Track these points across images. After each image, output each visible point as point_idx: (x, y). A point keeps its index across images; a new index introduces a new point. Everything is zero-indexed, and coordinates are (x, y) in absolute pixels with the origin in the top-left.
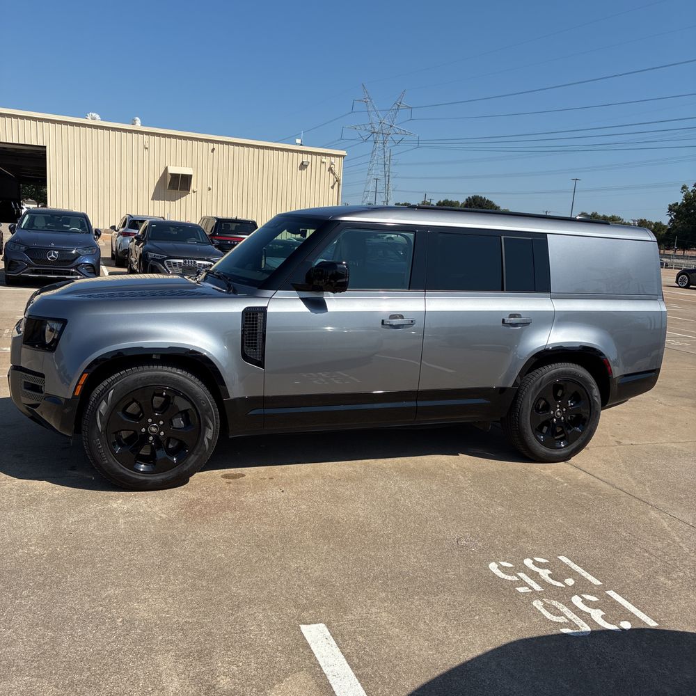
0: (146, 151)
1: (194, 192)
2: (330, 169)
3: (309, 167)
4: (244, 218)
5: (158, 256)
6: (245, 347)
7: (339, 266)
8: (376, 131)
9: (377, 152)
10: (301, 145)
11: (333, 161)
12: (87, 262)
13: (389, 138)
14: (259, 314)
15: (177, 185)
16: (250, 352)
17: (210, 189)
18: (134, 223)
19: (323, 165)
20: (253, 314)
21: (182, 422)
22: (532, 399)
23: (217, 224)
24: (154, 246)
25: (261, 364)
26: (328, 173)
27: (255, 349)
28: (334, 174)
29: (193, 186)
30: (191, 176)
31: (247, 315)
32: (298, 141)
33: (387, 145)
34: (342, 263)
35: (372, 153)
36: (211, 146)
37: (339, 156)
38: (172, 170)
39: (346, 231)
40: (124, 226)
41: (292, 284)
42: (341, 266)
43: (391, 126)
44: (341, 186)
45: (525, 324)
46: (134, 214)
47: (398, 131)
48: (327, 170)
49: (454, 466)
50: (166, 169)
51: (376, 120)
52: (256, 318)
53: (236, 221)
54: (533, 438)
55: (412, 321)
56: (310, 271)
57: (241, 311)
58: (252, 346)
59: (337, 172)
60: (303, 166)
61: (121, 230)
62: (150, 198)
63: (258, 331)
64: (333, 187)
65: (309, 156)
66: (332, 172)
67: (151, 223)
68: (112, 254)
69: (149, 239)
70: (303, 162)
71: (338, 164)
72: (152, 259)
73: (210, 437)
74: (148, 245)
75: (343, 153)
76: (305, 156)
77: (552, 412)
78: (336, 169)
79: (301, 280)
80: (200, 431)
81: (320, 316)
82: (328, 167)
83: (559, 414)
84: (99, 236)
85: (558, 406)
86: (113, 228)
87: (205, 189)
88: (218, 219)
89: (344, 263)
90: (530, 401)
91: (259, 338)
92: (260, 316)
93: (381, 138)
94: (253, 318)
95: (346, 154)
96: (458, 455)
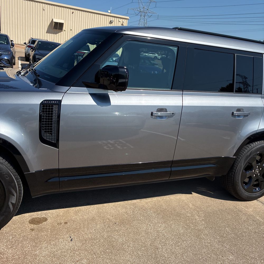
0: (44, 12)
1: (64, 31)
2: (122, 24)
3: (113, 23)
5: (40, 57)
6: (43, 132)
7: (120, 70)
8: (142, 11)
9: (141, 20)
10: (110, 13)
11: (124, 21)
12: (6, 58)
13: (147, 14)
14: (54, 106)
15: (57, 27)
16: (47, 136)
17: (71, 30)
18: (33, 42)
19: (119, 23)
20: (49, 106)
22: (244, 164)
24: (39, 52)
25: (56, 145)
27: (51, 134)
29: (64, 28)
30: (63, 23)
31: (44, 106)
32: (109, 11)
33: (146, 17)
34: (123, 68)
36: (72, 11)
37: (126, 19)
38: (55, 20)
39: (127, 42)
40: (29, 43)
41: (83, 82)
42: (123, 70)
43: (148, 9)
45: (246, 116)
46: (34, 37)
47: (150, 12)
49: (191, 206)
50: (53, 19)
51: (141, 6)
52: (52, 109)
54: (241, 188)
55: (173, 114)
56: (98, 72)
57: (39, 103)
58: (48, 132)
60: (111, 22)
61: (28, 44)
62: (46, 32)
63: (54, 120)
65: (114, 18)
67: (39, 42)
68: (25, 56)
69: (37, 49)
70: (111, 20)
71: (126, 23)
72: (38, 58)
73: (14, 202)
74: (36, 52)
75: (128, 18)
76: (112, 18)
77: (254, 171)
79: (92, 79)
80: (5, 198)
81: (104, 108)
83: (257, 172)
84: (13, 46)
85: (257, 167)
86: (25, 43)
87: (69, 30)
89: (125, 67)
90: (242, 164)
91: (54, 125)
92: (55, 108)
93: (143, 14)
94: (49, 109)
95: (129, 18)
96: (191, 194)
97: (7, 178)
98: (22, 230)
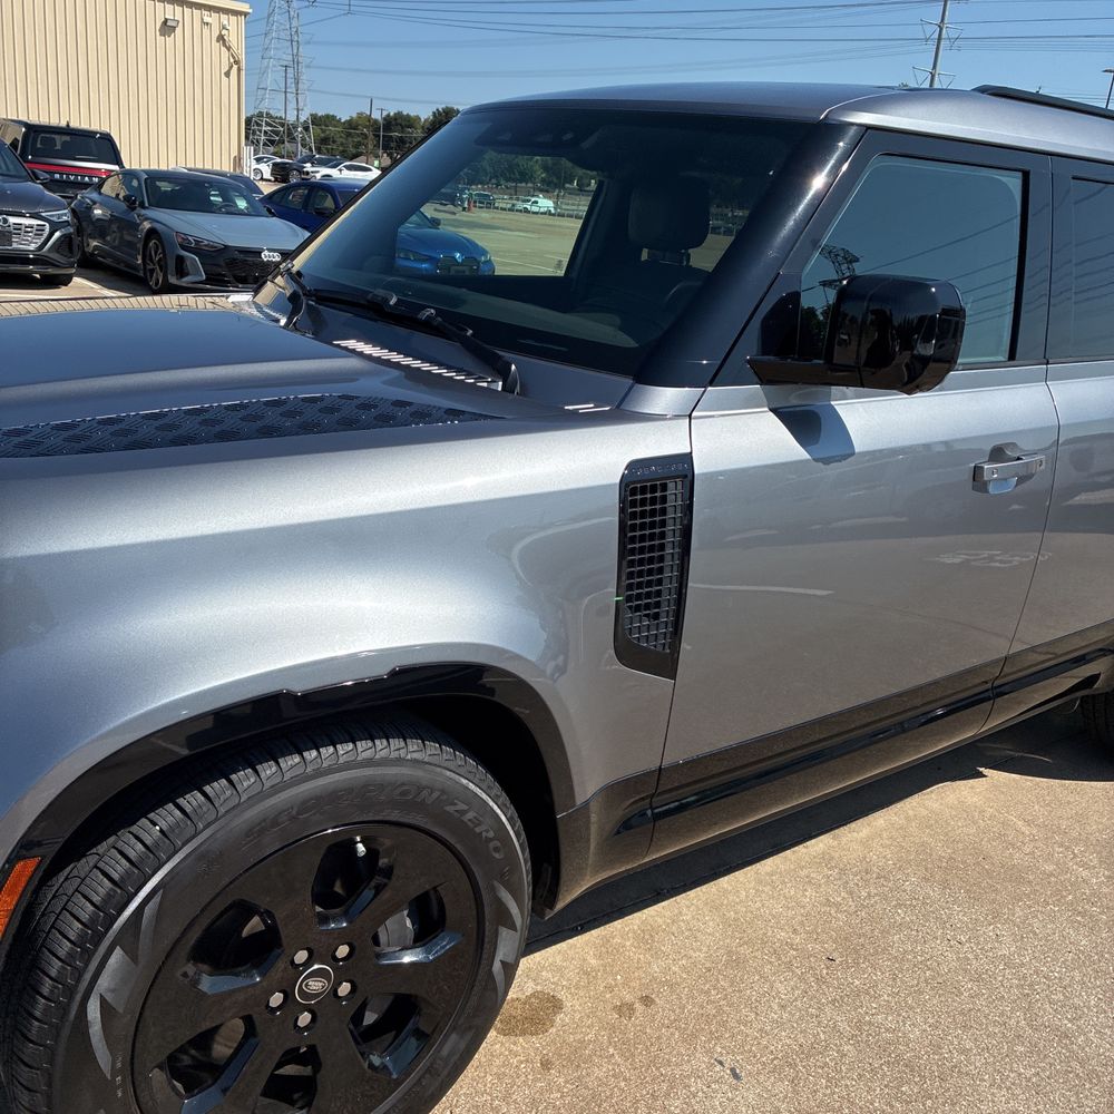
2: (221, 38)
3: (179, 30)
4: (84, 126)
9: (276, 17)
11: (226, 22)
14: (671, 485)
19: (206, 30)
20: (654, 490)
21: (408, 923)
23: (26, 136)
25: (665, 664)
26: (216, 45)
27: (656, 616)
28: (229, 49)
31: (633, 491)
33: (294, 4)
35: (269, 16)
37: (236, 13)
44: (243, 73)
48: (214, 39)
52: (663, 500)
53: (67, 131)
58: (647, 607)
59: (234, 44)
60: (167, 28)
64: (228, 74)
65: (178, 9)
66: (224, 45)
70: (166, 20)
71: (235, 30)
76: (170, 7)
78: (232, 39)
82: (216, 34)
88: (26, 125)
92: (674, 493)
94: (654, 500)
95: (250, 11)
96: (981, 775)
97: (497, 856)
98: (499, 1077)
